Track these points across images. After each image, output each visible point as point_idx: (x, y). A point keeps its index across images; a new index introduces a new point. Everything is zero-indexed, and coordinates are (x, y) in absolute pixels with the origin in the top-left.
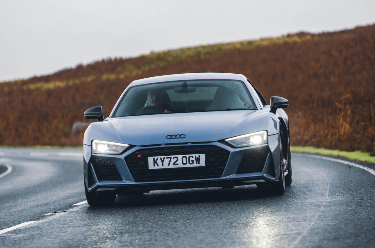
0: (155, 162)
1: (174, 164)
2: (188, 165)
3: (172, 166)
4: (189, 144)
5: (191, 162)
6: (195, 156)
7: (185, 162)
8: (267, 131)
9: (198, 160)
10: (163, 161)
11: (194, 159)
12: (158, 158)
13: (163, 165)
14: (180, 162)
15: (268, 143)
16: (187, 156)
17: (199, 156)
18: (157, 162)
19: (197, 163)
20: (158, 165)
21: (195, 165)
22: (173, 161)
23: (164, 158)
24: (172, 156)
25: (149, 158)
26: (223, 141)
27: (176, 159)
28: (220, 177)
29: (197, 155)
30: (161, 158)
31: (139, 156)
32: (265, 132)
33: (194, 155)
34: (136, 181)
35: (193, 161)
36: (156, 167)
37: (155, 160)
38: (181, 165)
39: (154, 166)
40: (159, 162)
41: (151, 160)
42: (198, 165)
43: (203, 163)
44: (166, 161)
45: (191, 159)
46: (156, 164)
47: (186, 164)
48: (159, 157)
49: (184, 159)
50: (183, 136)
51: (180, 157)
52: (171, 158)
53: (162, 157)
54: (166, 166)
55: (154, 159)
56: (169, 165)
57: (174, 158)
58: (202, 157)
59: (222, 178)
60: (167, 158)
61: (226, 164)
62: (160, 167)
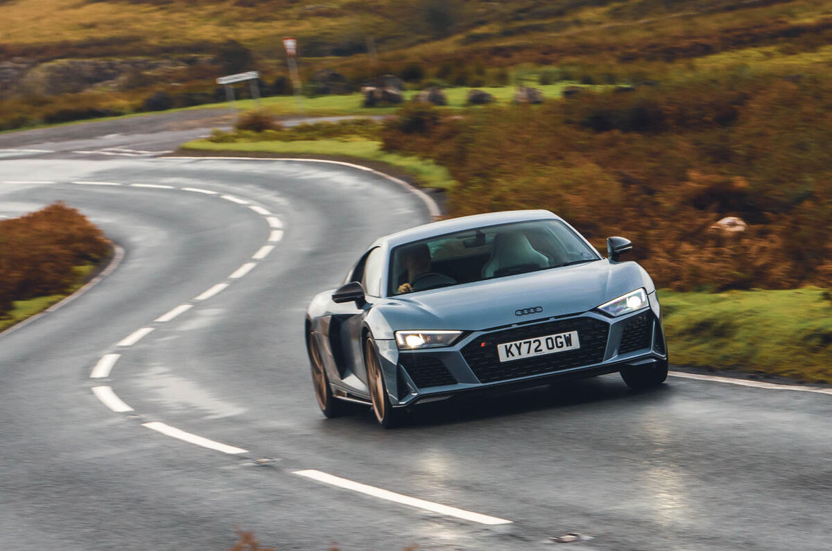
0: (508, 351)
1: (536, 350)
2: (556, 350)
3: (533, 354)
4: (551, 320)
5: (560, 345)
6: (565, 336)
7: (550, 346)
8: (644, 288)
9: (568, 341)
10: (519, 348)
11: (563, 340)
12: (511, 345)
13: (520, 354)
14: (543, 346)
15: (650, 306)
16: (553, 336)
17: (570, 335)
18: (511, 350)
19: (568, 346)
20: (513, 355)
21: (565, 348)
22: (534, 346)
23: (521, 343)
24: (532, 340)
25: (499, 346)
26: (595, 310)
27: (537, 343)
28: (601, 361)
29: (567, 334)
30: (516, 345)
31: (483, 345)
32: (642, 290)
33: (562, 335)
34: (482, 382)
35: (561, 343)
36: (511, 358)
37: (508, 348)
38: (545, 351)
39: (508, 356)
40: (514, 350)
41: (501, 348)
42: (569, 348)
43: (576, 344)
44: (524, 348)
45: (559, 340)
46: (509, 354)
47: (553, 348)
48: (513, 343)
49: (550, 341)
50: (539, 310)
51: (543, 339)
52: (530, 342)
53: (518, 343)
54: (524, 355)
55: (506, 346)
56: (528, 352)
57: (534, 342)
58: (574, 335)
59: (604, 363)
60: (525, 343)
61: (606, 343)
62: (517, 357)
